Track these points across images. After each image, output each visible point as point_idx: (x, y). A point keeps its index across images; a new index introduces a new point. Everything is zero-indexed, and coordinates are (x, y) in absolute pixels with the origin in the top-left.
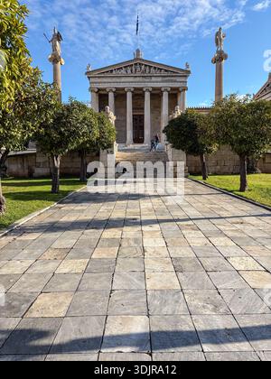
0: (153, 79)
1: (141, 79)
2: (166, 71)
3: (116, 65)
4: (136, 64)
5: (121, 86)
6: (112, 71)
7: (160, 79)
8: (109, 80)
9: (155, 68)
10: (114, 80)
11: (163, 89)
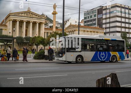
0: (34, 19)
1: (29, 18)
2: (38, 16)
3: (21, 12)
4: (28, 13)
5: (22, 19)
6: (19, 14)
7: (36, 19)
8: (18, 17)
9: (35, 15)
10: (19, 17)
11: (37, 22)
